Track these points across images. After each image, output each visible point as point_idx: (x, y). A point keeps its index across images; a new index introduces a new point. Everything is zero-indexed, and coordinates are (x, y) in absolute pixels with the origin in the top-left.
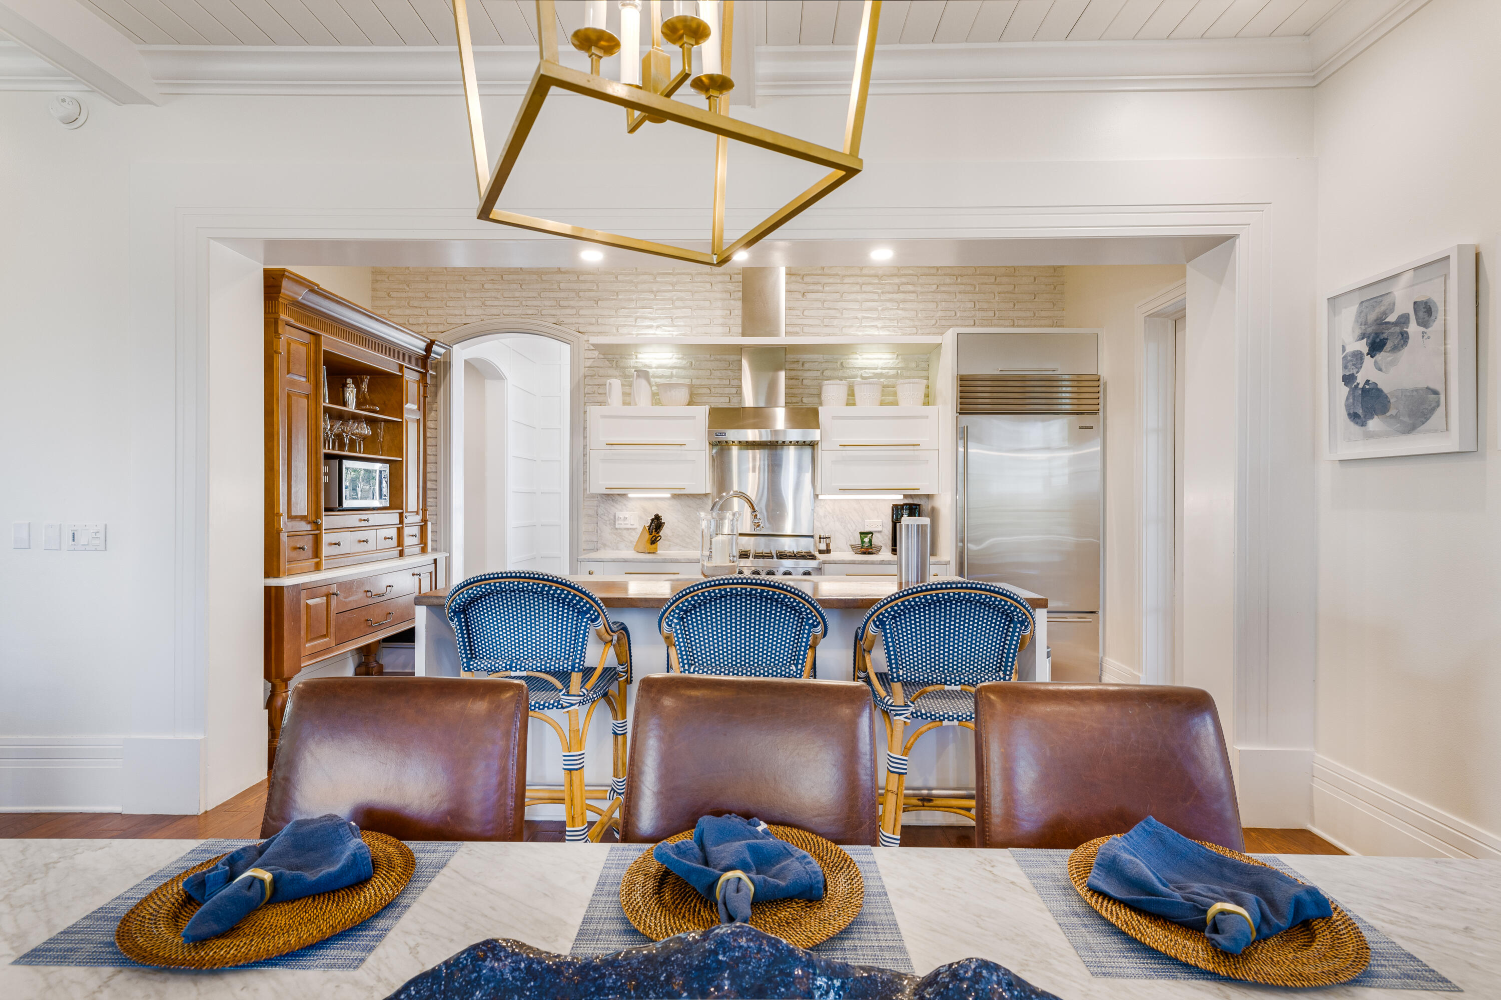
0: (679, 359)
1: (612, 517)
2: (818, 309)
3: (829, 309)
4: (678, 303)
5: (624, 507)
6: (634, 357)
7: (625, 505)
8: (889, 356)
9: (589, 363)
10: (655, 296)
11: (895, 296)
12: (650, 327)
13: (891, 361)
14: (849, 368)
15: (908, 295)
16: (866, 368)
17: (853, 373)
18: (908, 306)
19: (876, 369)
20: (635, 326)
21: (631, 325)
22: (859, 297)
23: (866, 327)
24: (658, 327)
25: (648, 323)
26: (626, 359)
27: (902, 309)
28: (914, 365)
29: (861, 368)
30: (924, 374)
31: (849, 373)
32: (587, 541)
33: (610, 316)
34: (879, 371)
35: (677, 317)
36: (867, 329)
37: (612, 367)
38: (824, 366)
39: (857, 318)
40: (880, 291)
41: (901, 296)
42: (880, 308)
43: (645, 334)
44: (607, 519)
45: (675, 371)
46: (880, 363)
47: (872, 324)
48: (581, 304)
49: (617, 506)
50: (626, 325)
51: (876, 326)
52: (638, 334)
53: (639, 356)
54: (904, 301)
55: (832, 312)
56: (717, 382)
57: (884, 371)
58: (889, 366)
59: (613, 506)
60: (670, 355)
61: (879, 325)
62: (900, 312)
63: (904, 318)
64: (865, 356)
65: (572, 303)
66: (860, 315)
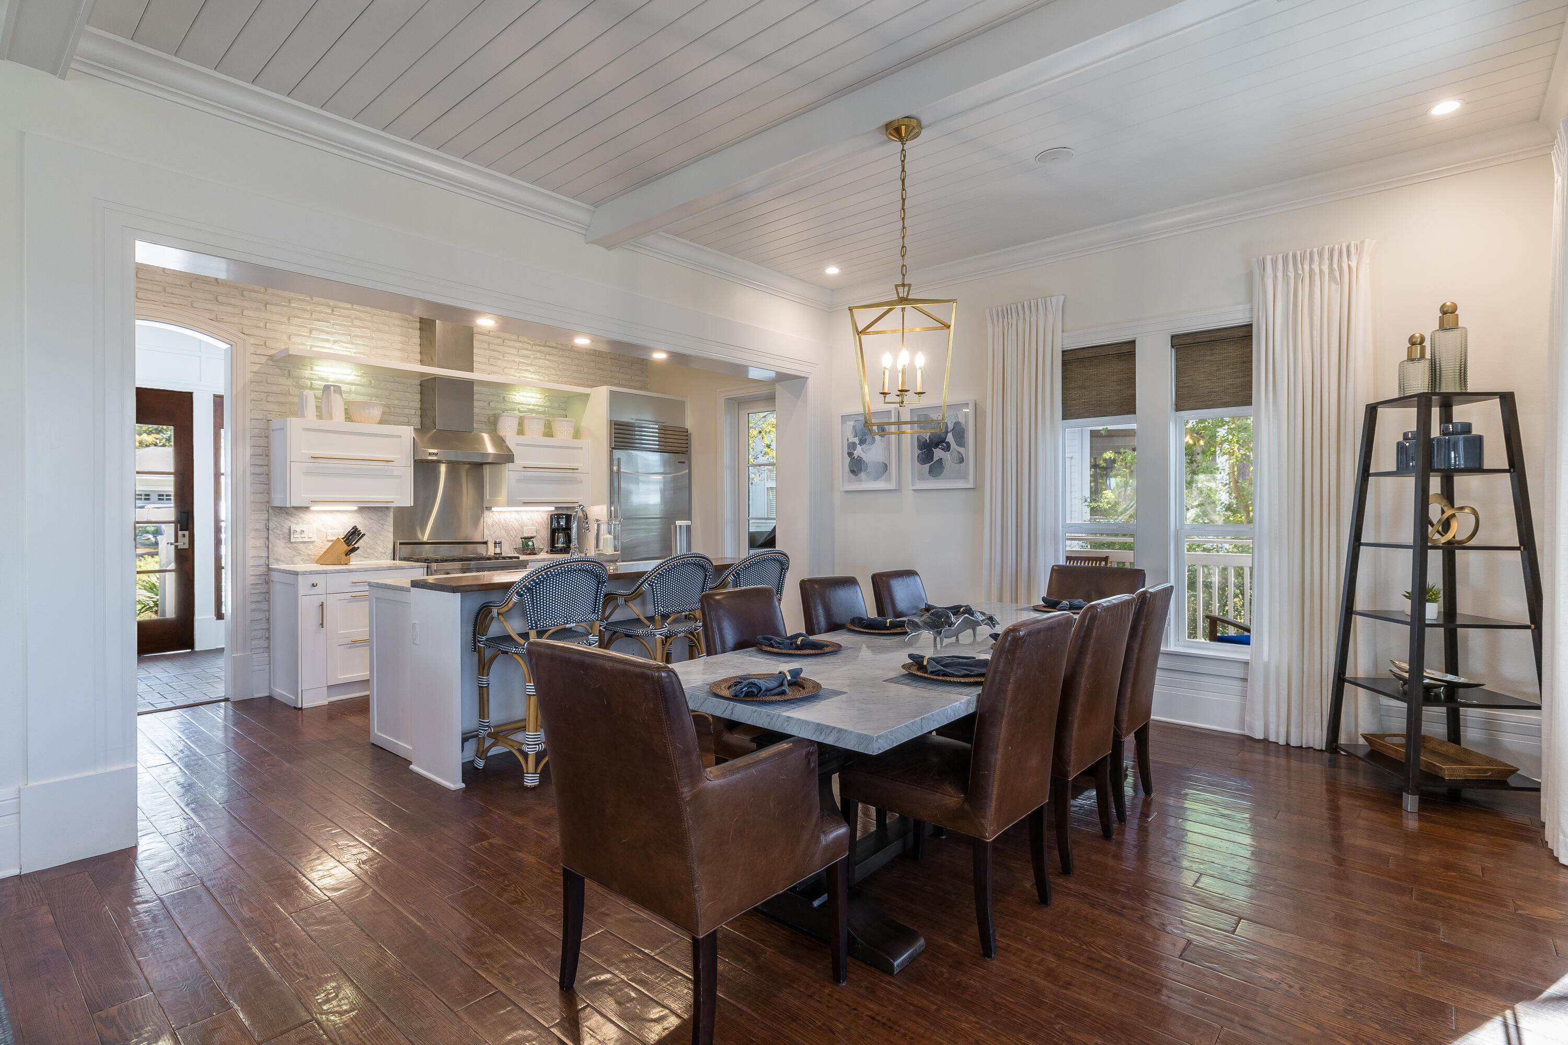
0: (358, 376)
1: (287, 531)
2: (485, 349)
3: (494, 350)
4: (357, 322)
5: (300, 520)
6: (309, 368)
7: (301, 518)
8: (539, 396)
9: (256, 368)
10: (333, 311)
11: (543, 348)
12: (327, 340)
13: (541, 400)
14: (509, 402)
15: (552, 349)
16: (522, 404)
17: (513, 407)
18: (552, 358)
19: (529, 405)
20: (309, 337)
21: (304, 336)
22: (517, 345)
23: (521, 370)
24: (335, 342)
25: (325, 336)
26: (300, 369)
27: (548, 360)
28: (556, 405)
29: (519, 404)
30: (564, 412)
31: (510, 406)
32: (255, 557)
33: (281, 323)
34: (531, 407)
35: (356, 336)
36: (523, 372)
37: (284, 376)
38: (490, 398)
39: (515, 362)
40: (532, 343)
41: (547, 349)
42: (532, 356)
43: (321, 347)
44: (280, 533)
45: (353, 388)
46: (533, 401)
47: (527, 368)
48: (245, 304)
49: (292, 519)
50: (300, 335)
51: (529, 371)
52: (312, 346)
53: (315, 368)
54: (549, 354)
55: (496, 354)
56: (396, 402)
57: (536, 408)
58: (539, 404)
59: (287, 519)
60: (349, 371)
61: (532, 370)
62: (546, 362)
63: (549, 367)
64: (522, 394)
65: (233, 301)
66: (517, 360)
